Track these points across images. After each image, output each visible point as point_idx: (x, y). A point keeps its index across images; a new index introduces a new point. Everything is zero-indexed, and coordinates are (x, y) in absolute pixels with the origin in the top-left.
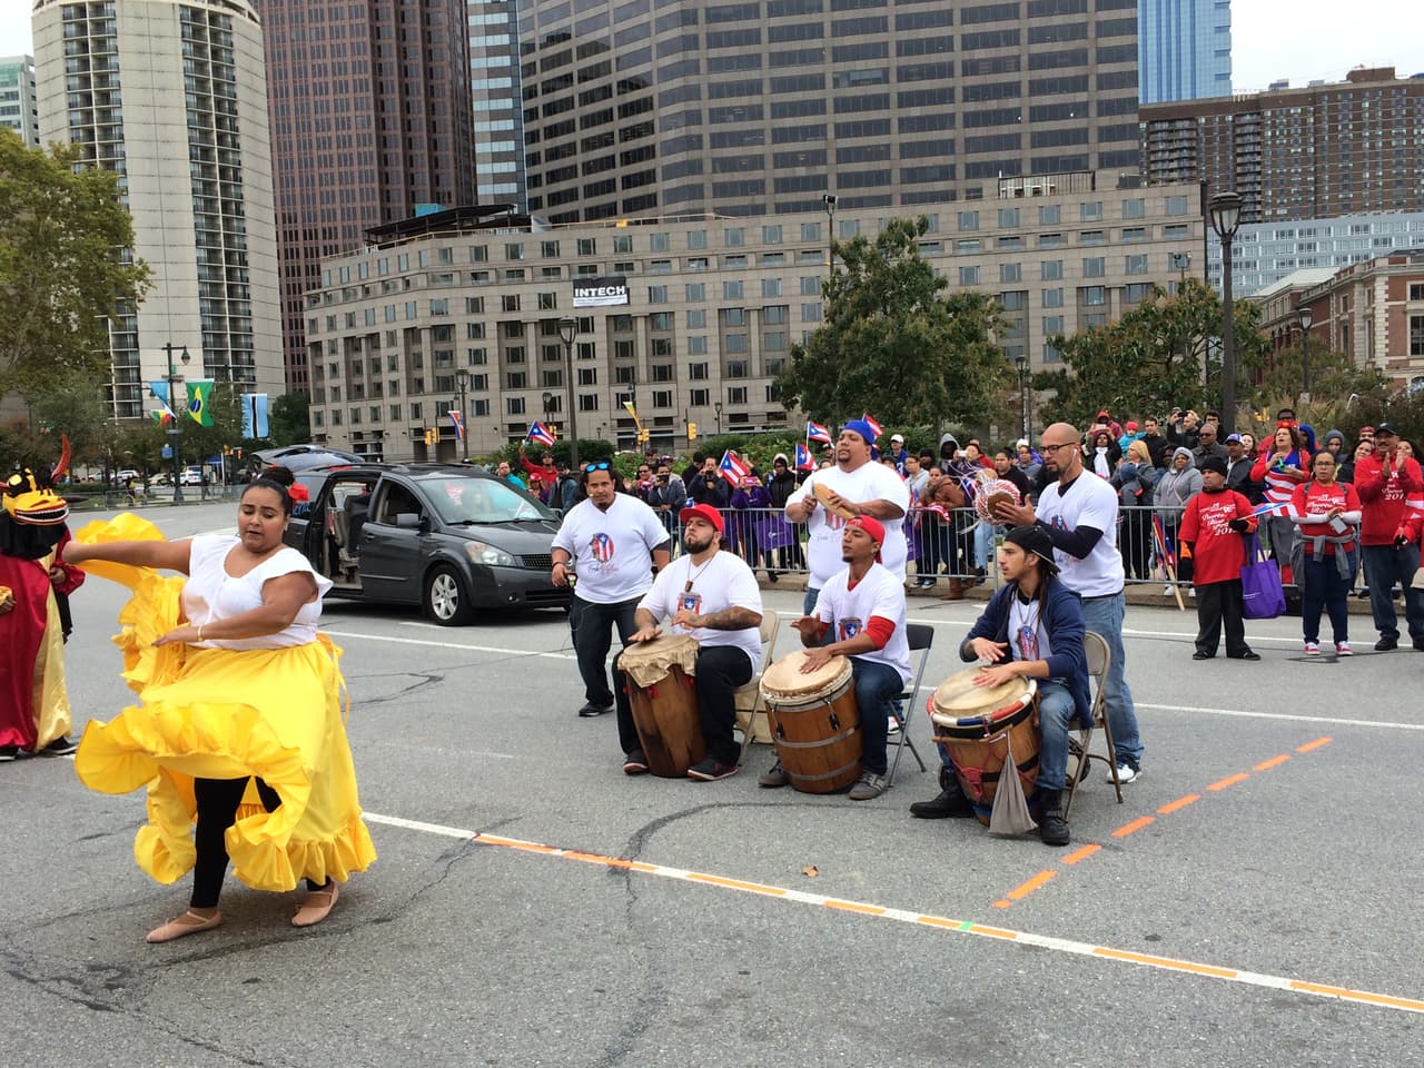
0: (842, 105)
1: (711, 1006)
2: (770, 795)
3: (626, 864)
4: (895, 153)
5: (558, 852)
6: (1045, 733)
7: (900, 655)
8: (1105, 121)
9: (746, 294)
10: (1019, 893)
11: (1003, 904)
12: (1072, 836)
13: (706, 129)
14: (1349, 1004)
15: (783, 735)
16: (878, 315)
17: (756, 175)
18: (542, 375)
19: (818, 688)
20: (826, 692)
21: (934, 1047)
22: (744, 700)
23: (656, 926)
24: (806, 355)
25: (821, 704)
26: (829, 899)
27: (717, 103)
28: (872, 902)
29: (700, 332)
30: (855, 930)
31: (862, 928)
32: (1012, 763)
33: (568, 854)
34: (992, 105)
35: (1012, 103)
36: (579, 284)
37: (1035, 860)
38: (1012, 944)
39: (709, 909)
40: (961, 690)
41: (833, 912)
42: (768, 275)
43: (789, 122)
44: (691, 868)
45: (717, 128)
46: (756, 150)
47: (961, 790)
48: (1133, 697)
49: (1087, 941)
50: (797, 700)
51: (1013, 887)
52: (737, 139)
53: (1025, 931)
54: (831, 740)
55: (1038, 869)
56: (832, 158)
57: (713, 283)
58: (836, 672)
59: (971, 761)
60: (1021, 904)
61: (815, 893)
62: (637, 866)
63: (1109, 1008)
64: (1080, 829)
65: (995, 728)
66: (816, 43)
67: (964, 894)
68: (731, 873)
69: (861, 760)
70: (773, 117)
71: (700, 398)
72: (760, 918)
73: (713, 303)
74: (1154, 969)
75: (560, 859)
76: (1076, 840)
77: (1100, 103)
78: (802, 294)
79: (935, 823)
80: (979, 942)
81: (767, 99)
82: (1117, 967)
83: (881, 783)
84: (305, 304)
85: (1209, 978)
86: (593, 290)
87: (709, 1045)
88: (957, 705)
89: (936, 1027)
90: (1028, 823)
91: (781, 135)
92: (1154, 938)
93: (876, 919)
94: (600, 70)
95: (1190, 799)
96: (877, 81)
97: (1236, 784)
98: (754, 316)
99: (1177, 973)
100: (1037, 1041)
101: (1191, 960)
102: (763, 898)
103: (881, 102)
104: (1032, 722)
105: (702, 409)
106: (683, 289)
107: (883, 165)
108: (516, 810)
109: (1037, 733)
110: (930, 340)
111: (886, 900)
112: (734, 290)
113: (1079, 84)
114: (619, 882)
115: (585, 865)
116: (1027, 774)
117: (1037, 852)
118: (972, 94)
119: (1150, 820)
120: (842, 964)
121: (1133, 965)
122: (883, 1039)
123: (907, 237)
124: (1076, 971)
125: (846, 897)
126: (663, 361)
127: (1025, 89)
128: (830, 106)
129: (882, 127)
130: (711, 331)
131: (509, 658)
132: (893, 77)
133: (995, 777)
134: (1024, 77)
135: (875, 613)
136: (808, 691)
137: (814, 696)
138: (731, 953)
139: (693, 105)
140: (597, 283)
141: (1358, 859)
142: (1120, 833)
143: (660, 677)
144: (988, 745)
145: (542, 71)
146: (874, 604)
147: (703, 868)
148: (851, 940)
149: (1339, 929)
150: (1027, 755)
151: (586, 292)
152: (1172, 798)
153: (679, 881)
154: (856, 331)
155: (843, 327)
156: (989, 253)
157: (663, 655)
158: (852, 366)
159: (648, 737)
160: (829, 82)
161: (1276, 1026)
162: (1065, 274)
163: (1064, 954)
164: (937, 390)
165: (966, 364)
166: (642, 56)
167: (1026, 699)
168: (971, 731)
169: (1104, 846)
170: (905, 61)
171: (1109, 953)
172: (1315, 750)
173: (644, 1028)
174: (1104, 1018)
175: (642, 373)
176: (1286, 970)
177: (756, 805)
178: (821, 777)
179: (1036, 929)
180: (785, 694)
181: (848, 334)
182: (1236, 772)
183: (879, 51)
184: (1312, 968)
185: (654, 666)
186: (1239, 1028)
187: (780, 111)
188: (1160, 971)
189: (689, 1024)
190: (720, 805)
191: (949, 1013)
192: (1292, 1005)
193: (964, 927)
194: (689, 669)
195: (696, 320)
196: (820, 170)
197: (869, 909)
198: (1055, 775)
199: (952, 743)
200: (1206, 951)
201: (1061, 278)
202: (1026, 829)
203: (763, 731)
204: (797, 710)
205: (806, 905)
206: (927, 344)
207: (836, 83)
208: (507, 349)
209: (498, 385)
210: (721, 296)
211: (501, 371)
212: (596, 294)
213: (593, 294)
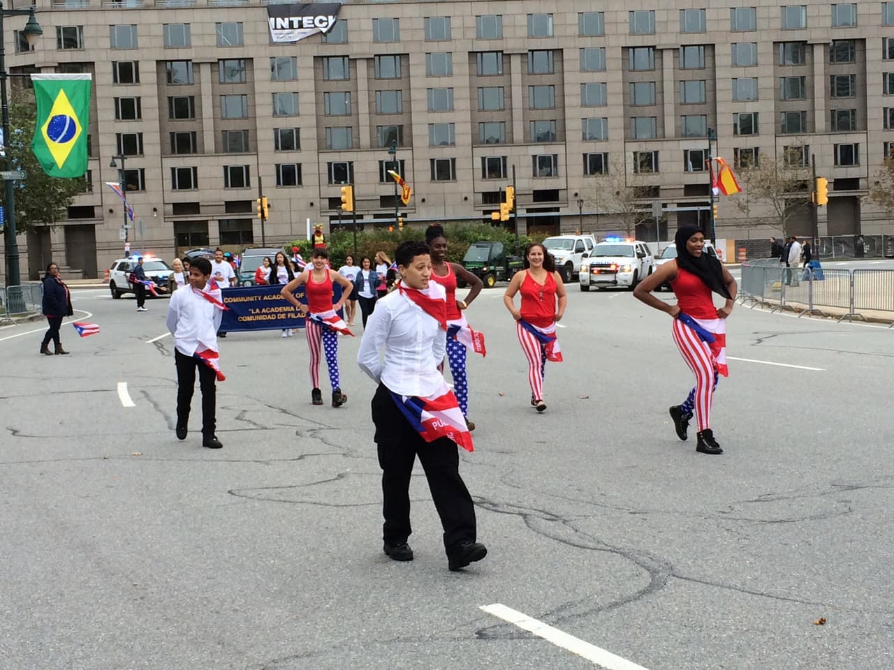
9: (506, 33)
18: (220, 136)
29: (444, 82)
36: (276, 12)
57: (462, 16)
71: (443, 170)
73: (460, 47)
78: (581, 35)
98: (516, 63)
105: (448, 186)
106: (420, 24)
112: (490, 26)
130: (460, 80)
140: (301, 11)
151: (286, 24)
195: (440, 65)
208: (170, 99)
209: (158, 149)
210: (472, 34)
211: (162, 130)
212: (301, 26)
213: (296, 25)
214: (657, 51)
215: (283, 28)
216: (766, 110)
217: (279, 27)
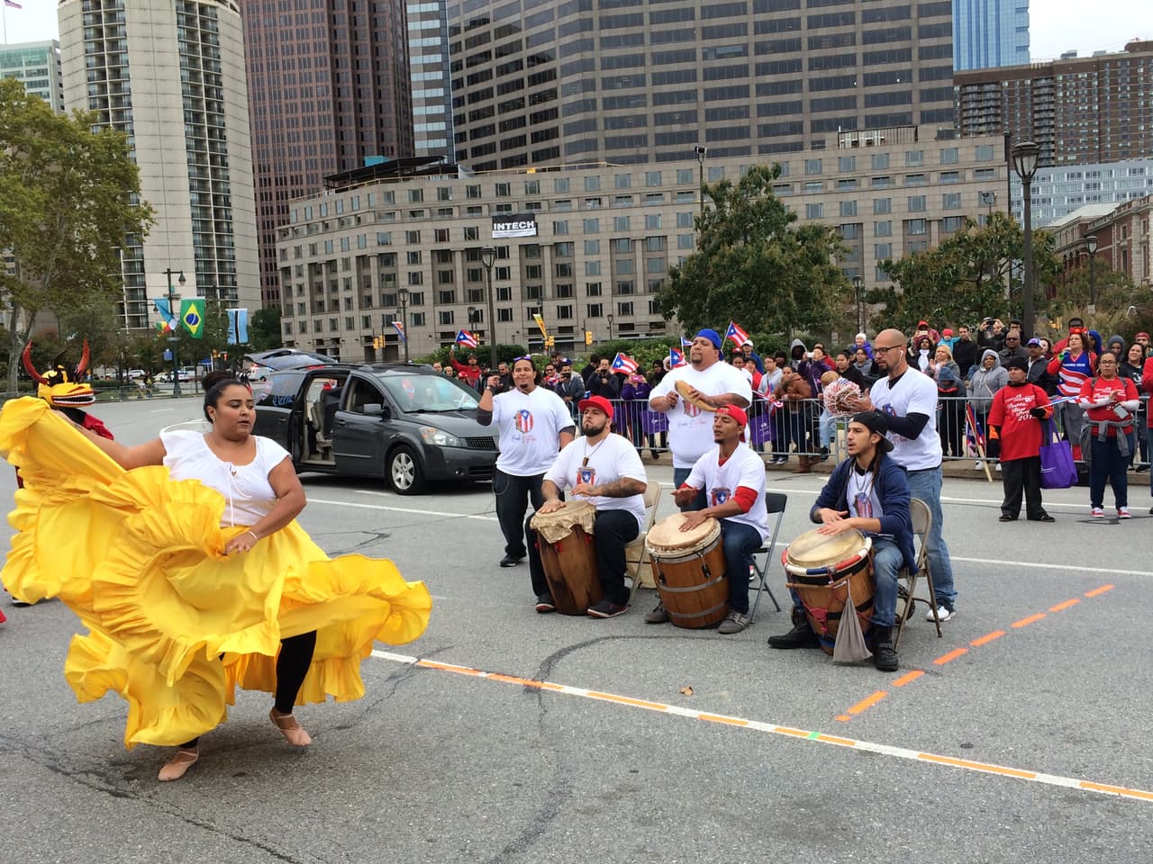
0: (711, 74)
1: (607, 798)
2: (654, 629)
3: (538, 684)
4: (753, 112)
5: (483, 675)
6: (879, 580)
7: (759, 517)
8: (926, 85)
9: (632, 227)
10: (857, 709)
11: (844, 718)
12: (901, 663)
13: (600, 95)
14: (1129, 800)
15: (664, 582)
16: (741, 243)
17: (641, 131)
18: (467, 293)
19: (693, 544)
20: (699, 547)
21: (787, 832)
22: (632, 553)
23: (562, 733)
24: (682, 276)
25: (695, 556)
26: (702, 713)
27: (608, 73)
28: (737, 715)
29: (595, 258)
30: (723, 738)
31: (729, 736)
32: (851, 604)
33: (493, 677)
34: (832, 73)
35: (849, 71)
36: (497, 220)
37: (870, 682)
38: (851, 750)
39: (605, 720)
40: (810, 546)
41: (706, 724)
42: (649, 211)
43: (666, 88)
44: (590, 687)
45: (608, 93)
46: (640, 111)
47: (809, 624)
48: (949, 553)
49: (913, 748)
50: (676, 553)
51: (851, 704)
52: (624, 102)
53: (862, 740)
54: (703, 586)
55: (872, 690)
56: (701, 117)
57: (606, 218)
58: (707, 531)
59: (818, 603)
60: (858, 718)
61: (692, 708)
62: (546, 686)
63: (931, 802)
64: (906, 658)
65: (837, 576)
66: (688, 25)
67: (811, 709)
68: (621, 691)
69: (726, 602)
70: (654, 84)
71: (595, 311)
72: (647, 727)
73: (604, 236)
74: (967, 771)
75: (486, 680)
76: (904, 667)
77: (921, 71)
78: (678, 227)
79: (788, 654)
80: (824, 748)
81: (649, 70)
82: (937, 769)
83: (744, 621)
84: (277, 238)
85: (1013, 779)
86: (508, 225)
87: (606, 828)
88: (807, 557)
89: (790, 817)
90: (866, 654)
91: (660, 99)
92: (968, 746)
93: (740, 729)
94: (514, 47)
95: (997, 634)
96: (738, 54)
97: (1035, 622)
98: (639, 245)
99: (987, 774)
100: (872, 828)
101: (998, 763)
102: (648, 712)
103: (742, 71)
104: (868, 572)
105: (598, 320)
106: (581, 224)
107: (743, 122)
108: (449, 640)
109: (872, 581)
110: (783, 264)
111: (747, 714)
112: (622, 224)
113: (904, 55)
114: (532, 699)
115: (505, 685)
116: (864, 614)
117: (871, 676)
118: (816, 64)
119: (964, 651)
120: (713, 765)
121: (950, 768)
122: (747, 826)
123: (764, 180)
124: (904, 772)
125: (716, 711)
126: (565, 281)
127: (859, 60)
128: (700, 75)
129: (742, 92)
130: (604, 257)
131: (442, 519)
132: (751, 50)
133: (837, 616)
134: (859, 50)
135: (742, 483)
136: (684, 546)
137: (689, 550)
138: (623, 756)
139: (588, 75)
140: (511, 219)
141: (1135, 683)
142: (940, 661)
143: (565, 535)
144: (832, 590)
145: (466, 49)
146: (740, 476)
147: (600, 688)
148: (720, 746)
149: (1119, 739)
150: (864, 599)
151: (503, 226)
152: (982, 634)
153: (581, 698)
154: (723, 256)
155: (711, 254)
156: (830, 193)
157: (566, 517)
158: (719, 284)
159: (556, 584)
160: (699, 56)
161: (1068, 818)
162: (894, 209)
163: (894, 758)
164: (788, 304)
165: (812, 282)
166: (548, 36)
167: (863, 553)
168: (818, 578)
169: (926, 672)
170: (761, 38)
171: (930, 758)
172: (1100, 595)
173: (553, 815)
174: (926, 810)
175: (549, 291)
176: (1076, 773)
177: (642, 637)
178: (695, 616)
179: (871, 738)
180: (666, 549)
181: (715, 259)
182: (1035, 613)
183: (740, 30)
184: (1098, 771)
185: (560, 526)
186: (1038, 820)
187: (659, 79)
188: (973, 772)
189: (590, 812)
190: (613, 638)
191: (800, 805)
192: (1081, 801)
193: (811, 736)
194: (588, 528)
195: (592, 248)
196: (692, 127)
197: (734, 721)
198: (886, 615)
199: (802, 588)
200: (1010, 757)
201: (890, 212)
202: (864, 657)
203: (648, 577)
204: (676, 561)
205: (683, 717)
206: (781, 267)
207: (705, 57)
208: (439, 272)
209: (432, 301)
210: (612, 229)
211: (434, 291)
212: (511, 228)
213: (509, 228)
215: (501, 229)
217: (499, 229)
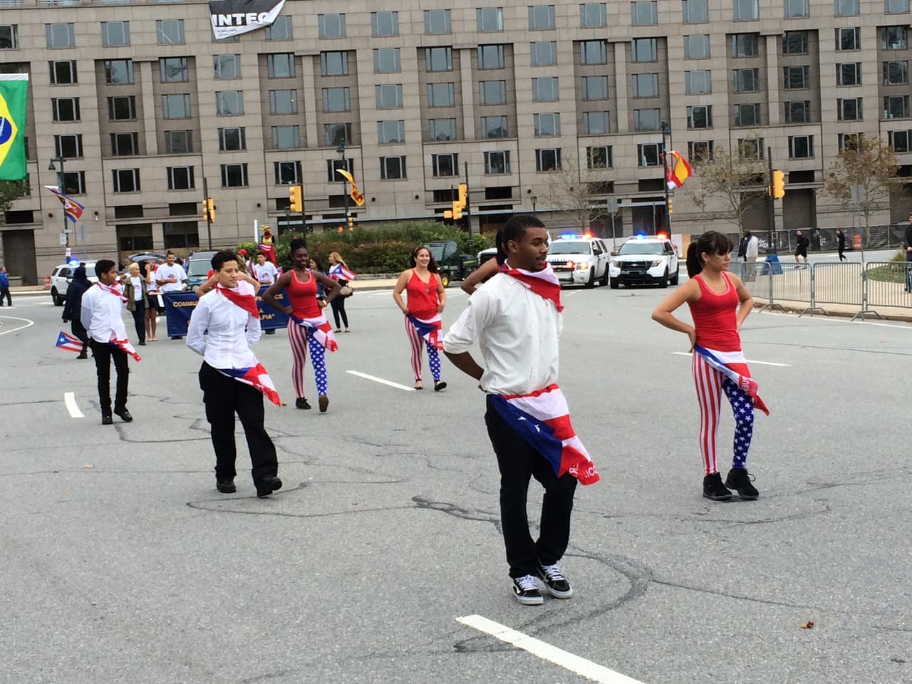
9: (455, 27)
29: (393, 79)
36: (218, 8)
71: (394, 168)
73: (408, 43)
78: (532, 29)
86: (239, 16)
98: (466, 58)
105: (398, 184)
106: (367, 19)
112: (438, 21)
130: (409, 76)
140: (244, 7)
151: (228, 20)
195: (387, 61)
208: (110, 99)
209: (98, 151)
210: (421, 29)
211: (102, 133)
212: (244, 23)
213: (239, 22)
214: (608, 44)
215: (225, 25)
216: (720, 103)
217: (221, 24)
